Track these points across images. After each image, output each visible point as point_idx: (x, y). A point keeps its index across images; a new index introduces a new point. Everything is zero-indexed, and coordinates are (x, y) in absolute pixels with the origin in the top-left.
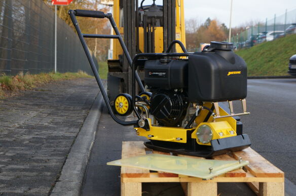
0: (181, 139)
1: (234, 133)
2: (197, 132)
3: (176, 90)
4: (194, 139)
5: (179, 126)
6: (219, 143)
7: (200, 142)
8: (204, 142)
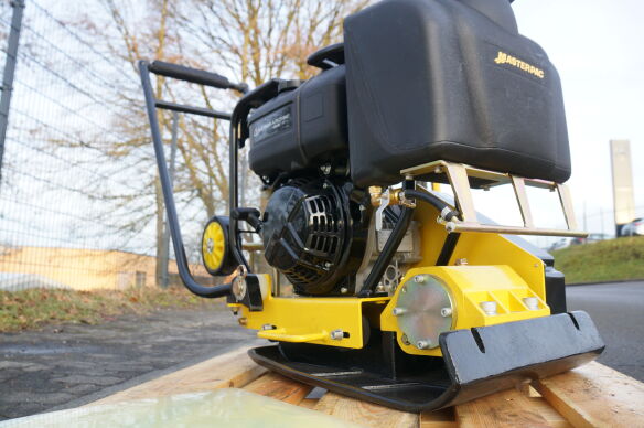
0: (346, 335)
1: (539, 306)
2: (398, 306)
3: (328, 169)
4: (389, 333)
5: (344, 290)
6: (482, 348)
7: (408, 343)
8: (424, 344)
